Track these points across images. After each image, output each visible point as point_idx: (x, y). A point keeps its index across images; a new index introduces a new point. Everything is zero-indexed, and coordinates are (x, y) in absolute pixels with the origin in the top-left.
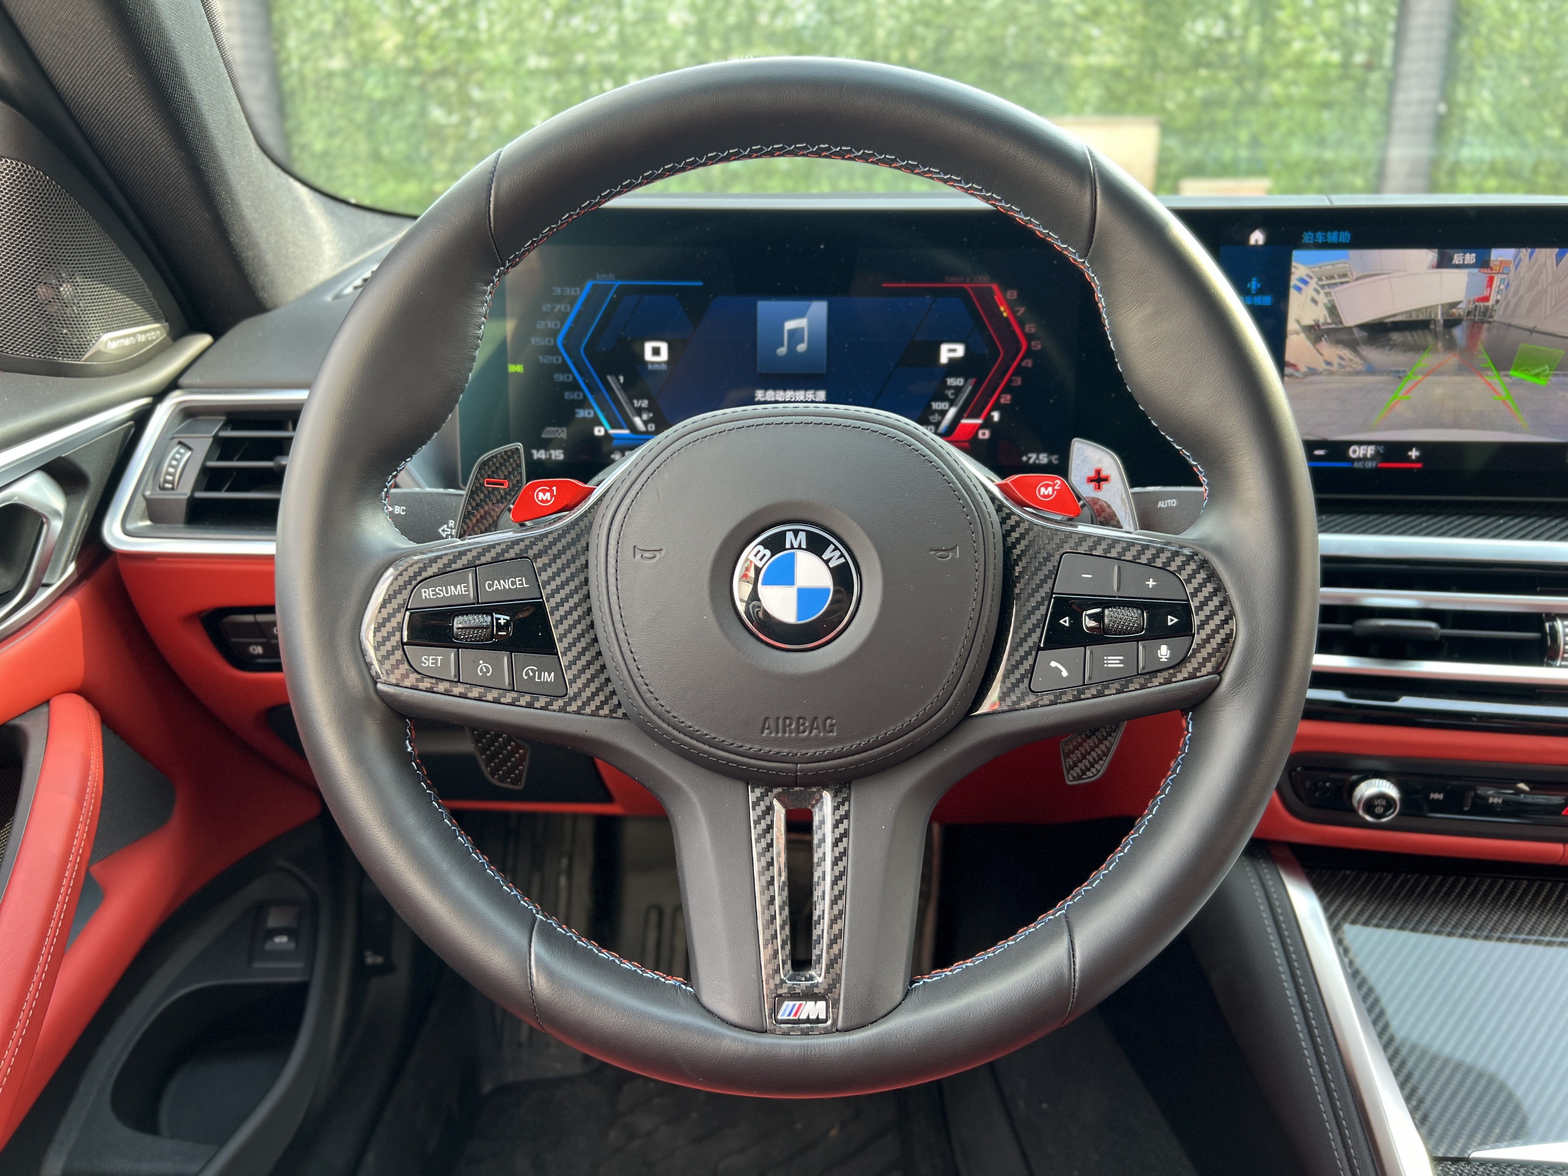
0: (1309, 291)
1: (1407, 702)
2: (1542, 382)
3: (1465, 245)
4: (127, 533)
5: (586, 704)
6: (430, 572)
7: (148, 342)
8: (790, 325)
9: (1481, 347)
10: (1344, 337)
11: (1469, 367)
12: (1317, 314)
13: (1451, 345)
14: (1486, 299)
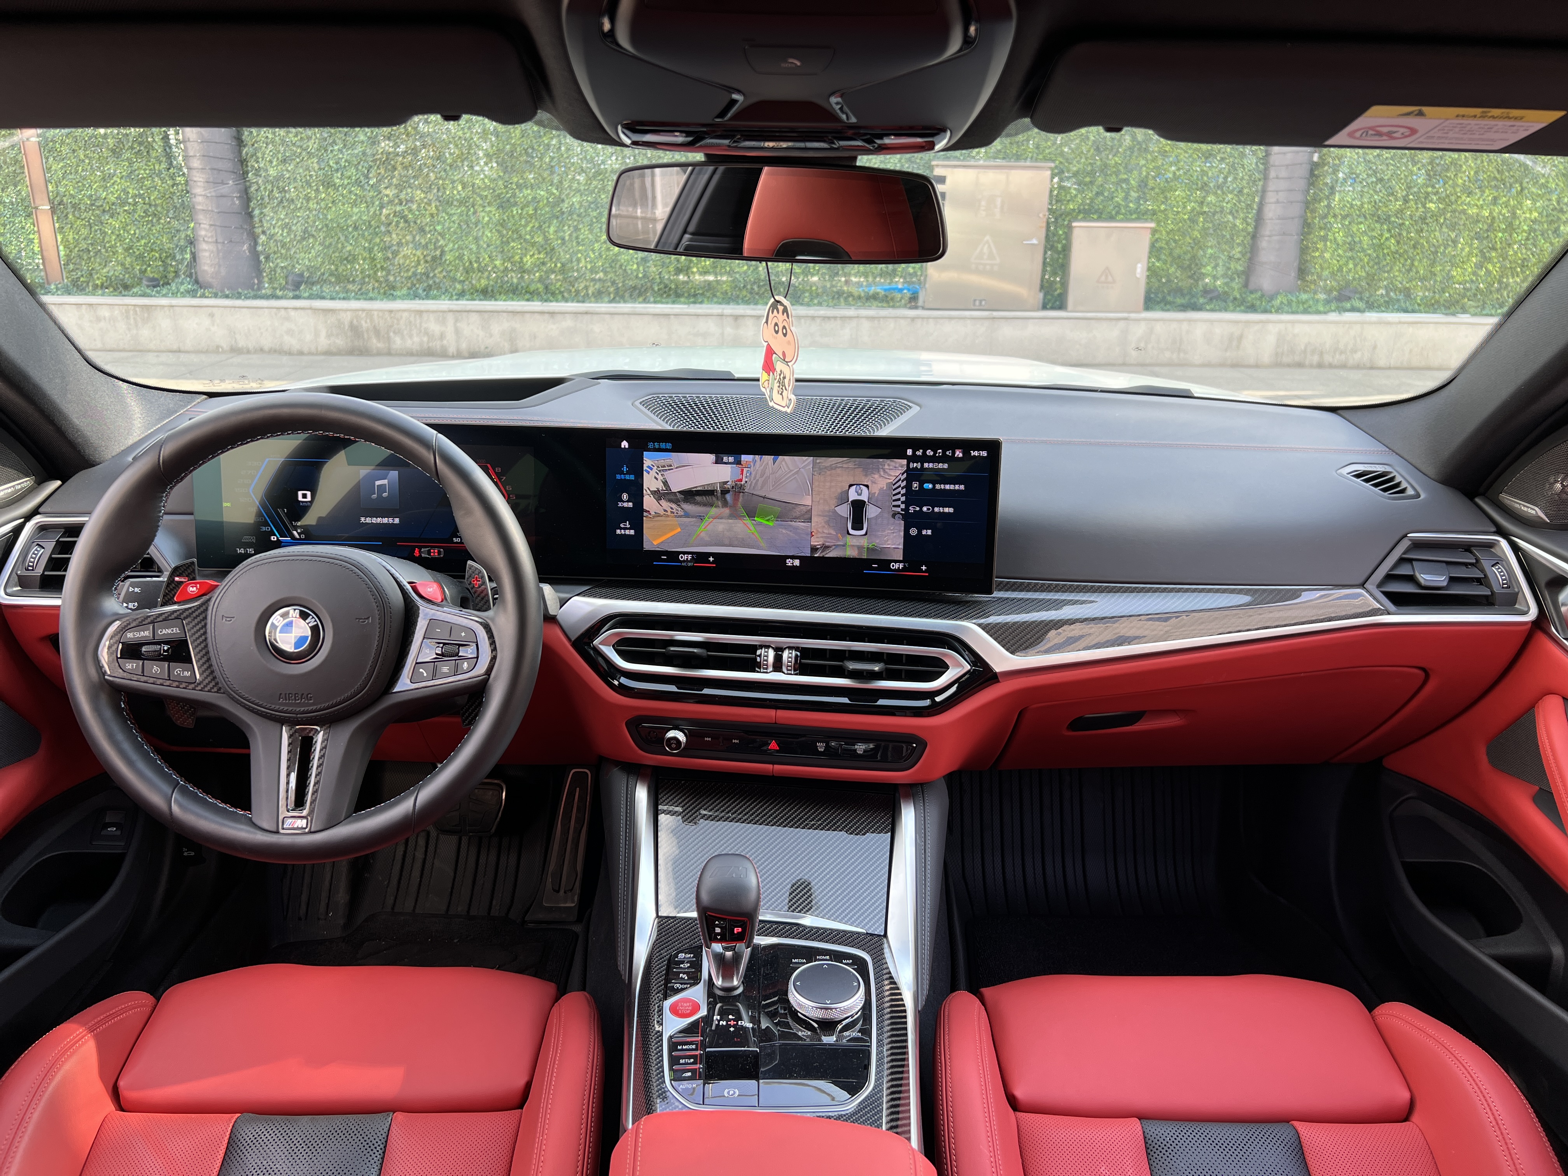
0: (653, 473)
1: (706, 691)
2: (771, 524)
3: (729, 453)
4: (7, 594)
5: (205, 686)
6: (132, 625)
7: (22, 488)
8: (378, 483)
9: (739, 505)
10: (672, 497)
11: (734, 515)
12: (659, 485)
13: (725, 504)
14: (741, 480)
